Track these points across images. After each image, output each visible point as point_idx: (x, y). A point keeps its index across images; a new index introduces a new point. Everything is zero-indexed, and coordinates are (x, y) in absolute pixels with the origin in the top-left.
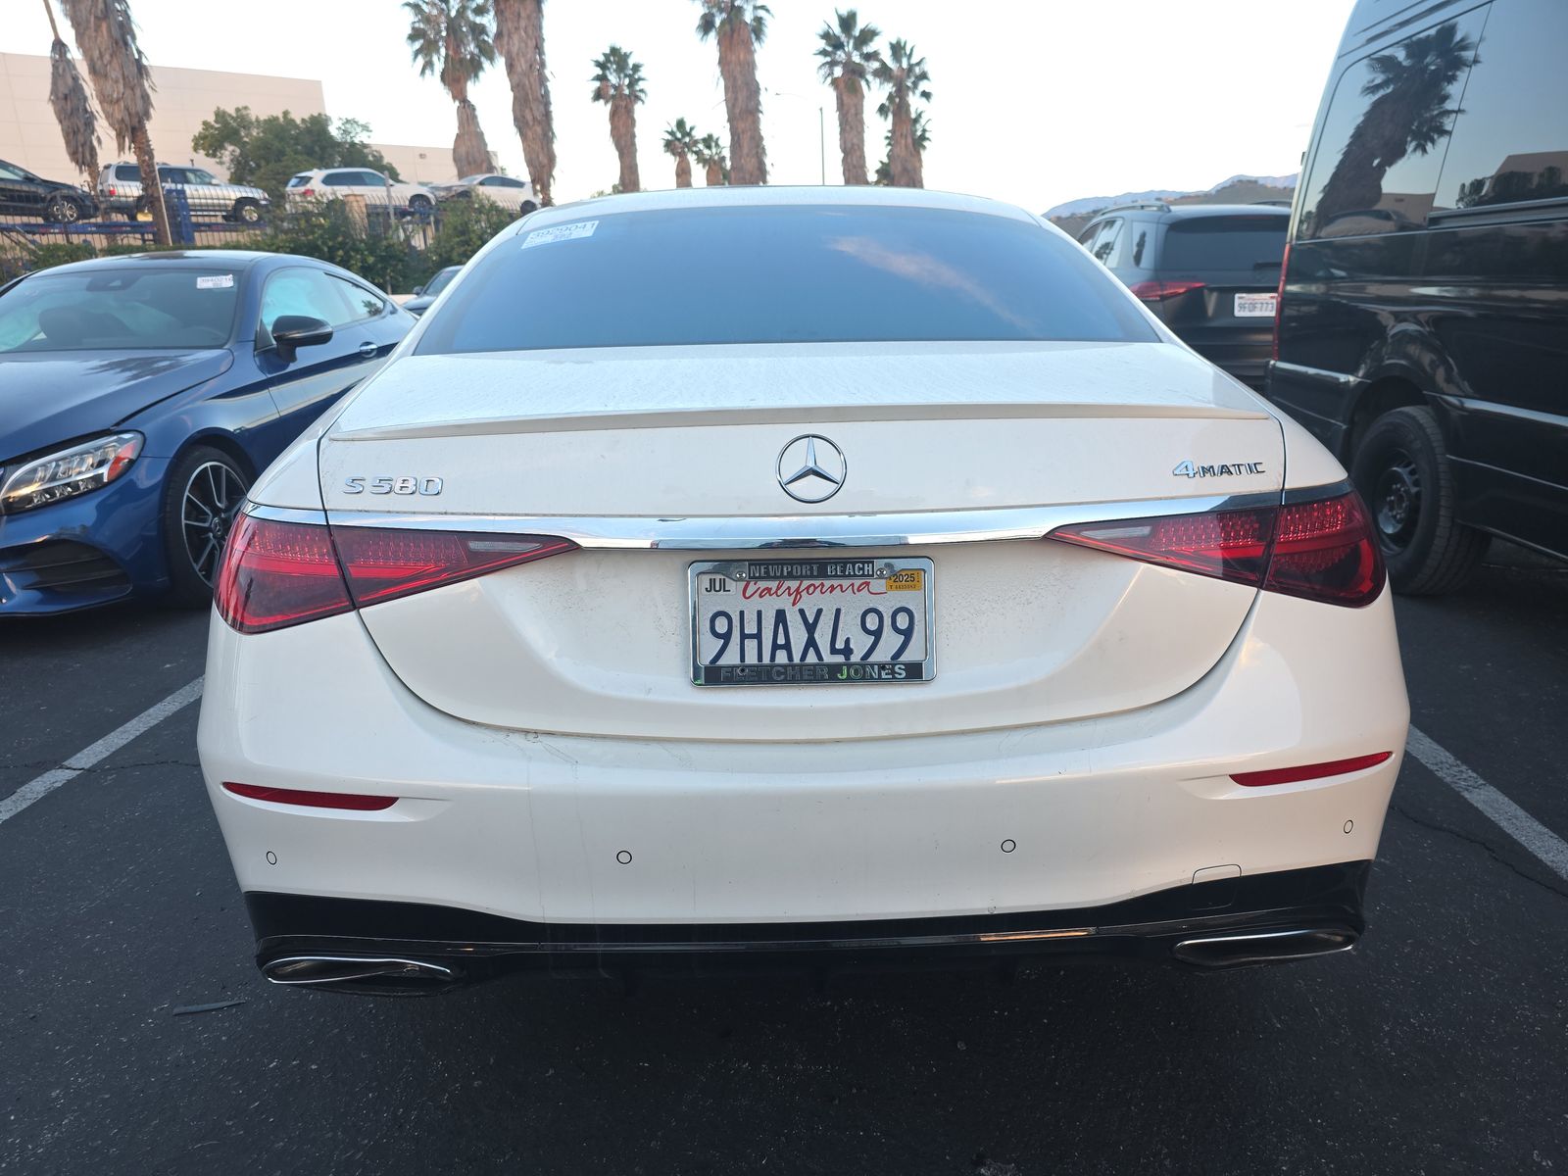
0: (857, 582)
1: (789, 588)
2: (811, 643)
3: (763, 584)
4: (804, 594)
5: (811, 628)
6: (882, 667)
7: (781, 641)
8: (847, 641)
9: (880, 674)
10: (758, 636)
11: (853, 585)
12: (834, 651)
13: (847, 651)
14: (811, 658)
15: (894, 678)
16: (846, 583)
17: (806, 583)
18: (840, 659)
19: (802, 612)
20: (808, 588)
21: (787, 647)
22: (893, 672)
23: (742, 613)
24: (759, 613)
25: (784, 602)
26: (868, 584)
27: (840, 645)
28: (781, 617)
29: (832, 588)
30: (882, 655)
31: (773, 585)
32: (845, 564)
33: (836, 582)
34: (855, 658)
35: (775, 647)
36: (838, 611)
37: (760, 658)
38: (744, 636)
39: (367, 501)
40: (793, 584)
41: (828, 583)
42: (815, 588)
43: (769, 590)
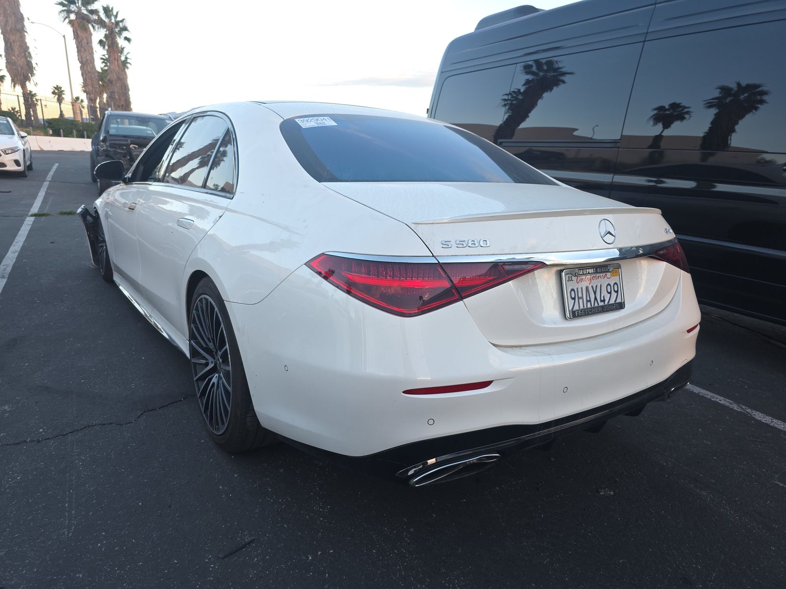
0: (604, 274)
1: (588, 278)
2: (596, 299)
3: (581, 277)
4: (592, 280)
5: (595, 293)
7: (588, 299)
8: (604, 297)
9: (613, 308)
10: (582, 298)
12: (601, 301)
13: (604, 301)
14: (596, 305)
15: (617, 309)
16: (601, 275)
17: (592, 276)
19: (592, 287)
20: (592, 278)
21: (590, 301)
23: (577, 289)
24: (582, 289)
25: (587, 284)
26: (607, 275)
27: (602, 299)
28: (587, 288)
29: (598, 277)
30: (612, 301)
31: (584, 277)
33: (599, 275)
34: (606, 303)
35: (587, 301)
37: (584, 306)
38: (579, 298)
39: (454, 251)
40: (589, 276)
41: (597, 275)
42: (595, 277)
43: (583, 279)
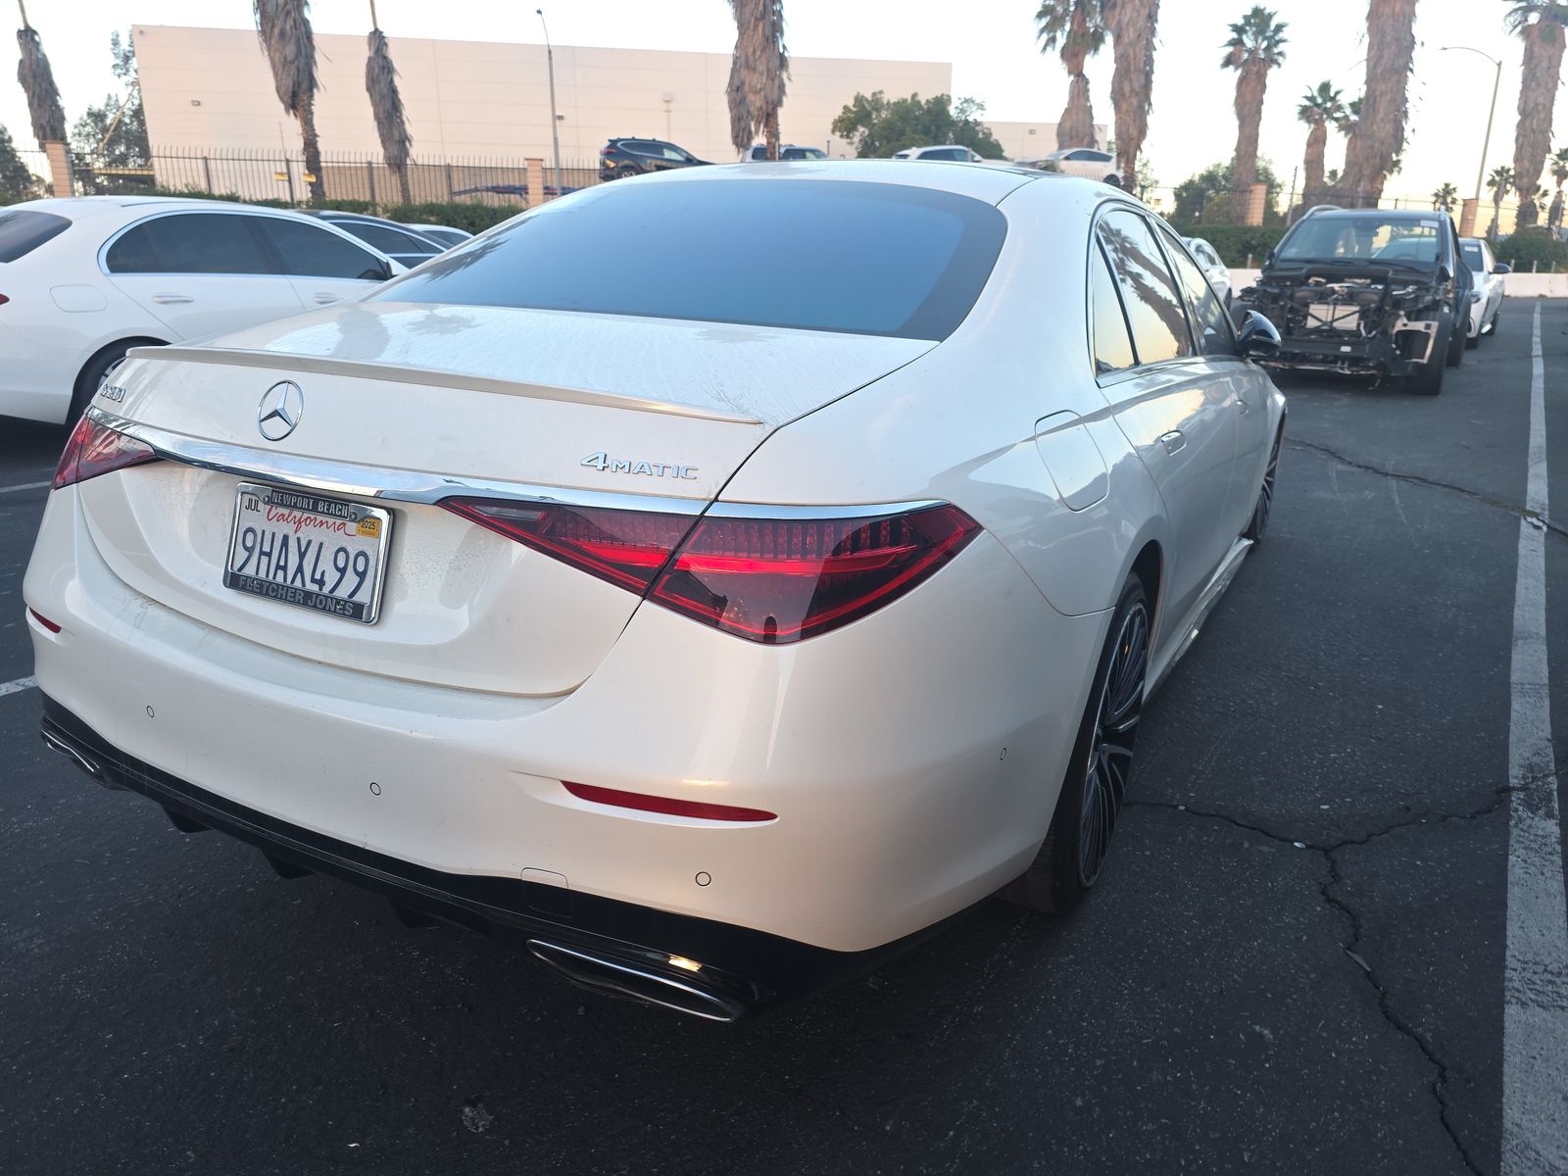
0: (339, 522)
1: (295, 517)
2: (300, 569)
3: (281, 510)
4: (303, 524)
5: (302, 556)
6: (338, 602)
7: (282, 563)
8: (323, 573)
9: (335, 607)
10: (269, 555)
11: (335, 523)
12: (313, 580)
13: (321, 583)
14: (298, 582)
15: (344, 614)
16: (331, 521)
17: (306, 515)
18: (315, 588)
19: (298, 539)
20: (306, 520)
21: (284, 568)
22: (344, 609)
23: (264, 531)
24: (274, 534)
25: (288, 529)
26: (344, 524)
27: (318, 576)
28: (286, 538)
29: (322, 523)
30: (343, 592)
31: (286, 512)
32: (331, 503)
33: (324, 519)
34: (326, 590)
35: (278, 567)
36: (321, 544)
37: (267, 576)
38: (262, 553)
40: (297, 514)
41: (319, 518)
42: (311, 521)
43: (283, 515)
